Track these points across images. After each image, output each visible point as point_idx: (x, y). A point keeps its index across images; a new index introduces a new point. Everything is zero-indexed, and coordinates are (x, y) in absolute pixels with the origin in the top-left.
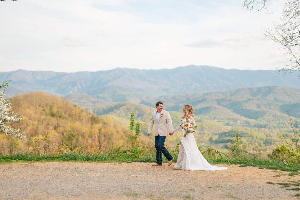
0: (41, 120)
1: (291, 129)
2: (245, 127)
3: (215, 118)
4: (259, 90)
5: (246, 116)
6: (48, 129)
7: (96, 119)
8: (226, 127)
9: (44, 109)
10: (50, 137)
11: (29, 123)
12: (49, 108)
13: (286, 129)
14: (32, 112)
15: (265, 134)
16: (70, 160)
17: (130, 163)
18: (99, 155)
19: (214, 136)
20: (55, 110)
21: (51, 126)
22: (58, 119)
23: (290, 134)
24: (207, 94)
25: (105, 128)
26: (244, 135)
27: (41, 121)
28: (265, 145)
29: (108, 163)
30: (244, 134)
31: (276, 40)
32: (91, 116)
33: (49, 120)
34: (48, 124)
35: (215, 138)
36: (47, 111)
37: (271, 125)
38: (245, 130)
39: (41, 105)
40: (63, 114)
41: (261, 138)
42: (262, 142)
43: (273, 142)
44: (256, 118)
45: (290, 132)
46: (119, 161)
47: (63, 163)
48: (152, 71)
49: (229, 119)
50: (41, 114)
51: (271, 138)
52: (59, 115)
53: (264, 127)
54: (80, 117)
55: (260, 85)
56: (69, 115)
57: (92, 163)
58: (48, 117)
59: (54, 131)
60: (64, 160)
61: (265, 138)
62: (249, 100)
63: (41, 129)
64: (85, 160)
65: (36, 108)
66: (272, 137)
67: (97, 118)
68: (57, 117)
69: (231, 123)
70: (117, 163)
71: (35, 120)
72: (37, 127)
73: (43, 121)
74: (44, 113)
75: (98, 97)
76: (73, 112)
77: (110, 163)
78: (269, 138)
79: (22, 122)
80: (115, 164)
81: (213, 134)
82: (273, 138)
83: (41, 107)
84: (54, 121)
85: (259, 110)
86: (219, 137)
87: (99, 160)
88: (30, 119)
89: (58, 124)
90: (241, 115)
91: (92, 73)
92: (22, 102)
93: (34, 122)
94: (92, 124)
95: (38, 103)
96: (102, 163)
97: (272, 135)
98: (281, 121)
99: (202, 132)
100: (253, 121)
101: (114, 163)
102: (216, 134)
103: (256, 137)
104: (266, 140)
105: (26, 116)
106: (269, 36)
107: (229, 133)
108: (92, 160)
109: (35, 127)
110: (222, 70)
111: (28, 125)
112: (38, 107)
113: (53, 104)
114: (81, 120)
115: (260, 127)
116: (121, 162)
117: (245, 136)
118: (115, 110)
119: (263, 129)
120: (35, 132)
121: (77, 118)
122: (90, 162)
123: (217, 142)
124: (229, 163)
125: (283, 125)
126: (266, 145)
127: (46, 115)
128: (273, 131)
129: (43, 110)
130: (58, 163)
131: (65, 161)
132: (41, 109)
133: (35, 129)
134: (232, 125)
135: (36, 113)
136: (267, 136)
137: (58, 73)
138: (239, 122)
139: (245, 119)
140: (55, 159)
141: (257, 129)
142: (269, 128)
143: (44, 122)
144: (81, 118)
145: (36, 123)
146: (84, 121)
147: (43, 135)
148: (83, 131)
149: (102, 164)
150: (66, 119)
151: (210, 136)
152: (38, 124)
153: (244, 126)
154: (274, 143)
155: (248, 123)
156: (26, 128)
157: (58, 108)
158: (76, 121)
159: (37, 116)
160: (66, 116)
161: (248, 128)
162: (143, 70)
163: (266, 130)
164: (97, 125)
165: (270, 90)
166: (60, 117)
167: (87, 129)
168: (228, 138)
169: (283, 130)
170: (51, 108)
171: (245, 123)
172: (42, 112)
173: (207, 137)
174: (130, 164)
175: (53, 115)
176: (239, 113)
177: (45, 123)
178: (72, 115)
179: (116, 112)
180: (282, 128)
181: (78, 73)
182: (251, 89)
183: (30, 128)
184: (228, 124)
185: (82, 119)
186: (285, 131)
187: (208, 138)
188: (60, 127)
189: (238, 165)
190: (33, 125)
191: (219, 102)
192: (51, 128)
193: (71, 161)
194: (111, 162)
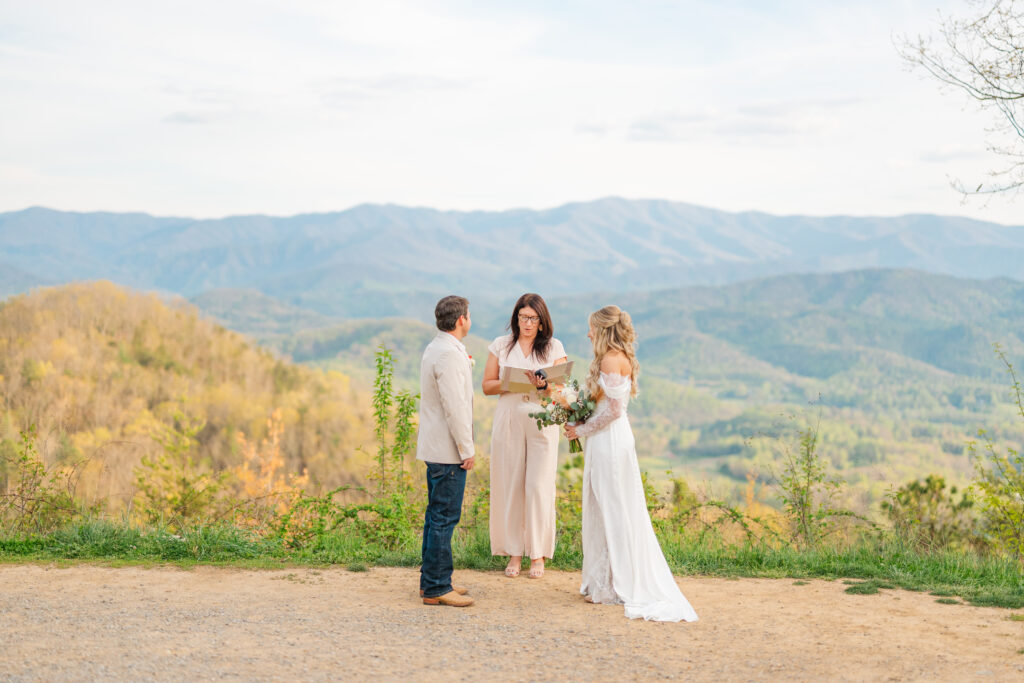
0: (105, 378)
1: (938, 411)
2: (789, 405)
3: (688, 374)
4: (837, 281)
5: (790, 369)
6: (125, 406)
7: (291, 375)
8: (726, 403)
9: (114, 339)
10: (134, 433)
11: (61, 387)
12: (130, 337)
13: (923, 411)
14: (73, 351)
15: (852, 427)
16: (98, 555)
17: (361, 569)
18: (229, 534)
19: (685, 434)
20: (151, 344)
21: (139, 396)
22: (160, 376)
23: (936, 427)
24: (663, 293)
25: (320, 405)
26: (785, 431)
27: (103, 382)
28: (852, 463)
29: (264, 572)
30: (783, 427)
31: (950, 79)
32: (273, 365)
33: (132, 376)
34: (127, 392)
35: (689, 439)
36: (126, 347)
37: (874, 398)
38: (787, 415)
39: (103, 325)
40: (179, 358)
41: (841, 439)
42: (844, 454)
43: (879, 455)
44: (824, 375)
45: (938, 420)
46: (314, 564)
47: (62, 572)
48: (478, 215)
49: (735, 377)
50: (105, 356)
51: (873, 441)
52: (165, 361)
53: (852, 404)
54: (235, 367)
55: (841, 264)
56: (200, 360)
57: (192, 571)
58: (127, 367)
59: (146, 413)
60: (68, 557)
61: (853, 439)
62: (803, 314)
63: (104, 406)
64: (164, 557)
65: (88, 336)
66: (876, 437)
67: (295, 370)
68: (157, 367)
69: (743, 388)
70: (301, 573)
71: (82, 378)
72: (91, 402)
73: (109, 382)
74: (115, 352)
75: (298, 302)
76: (214, 351)
77: (271, 574)
78: (866, 440)
79: (38, 383)
80: (291, 577)
81: (682, 428)
82: (881, 442)
83: (103, 333)
84: (147, 379)
85: (834, 347)
86: (702, 438)
87: (224, 558)
88: (67, 373)
89: (160, 390)
90: (776, 364)
91: (278, 222)
92: (39, 316)
93: (81, 384)
94: (277, 391)
95: (95, 320)
96: (239, 569)
97: (876, 430)
98: (908, 385)
99: (645, 420)
100: (812, 385)
101: (287, 572)
102: (691, 428)
103: (826, 437)
104: (857, 448)
105: (53, 363)
106: (922, 63)
107: (735, 422)
108: (194, 556)
109: (82, 401)
110: (715, 215)
111: (58, 394)
112: (93, 332)
113: (144, 322)
114: (239, 379)
115: (839, 403)
116: (324, 569)
117: (786, 435)
118: (355, 346)
119: (846, 411)
120: (85, 417)
121: (227, 369)
122: (181, 568)
123: (694, 454)
124: (799, 573)
125: (915, 399)
126: (856, 465)
127: (122, 360)
128: (882, 416)
129: (112, 344)
130: (36, 570)
131: (76, 560)
132: (103, 339)
133: (83, 409)
134: (744, 398)
135: (86, 353)
136: (860, 434)
137: (161, 221)
138: (767, 386)
139: (787, 377)
140: (31, 551)
141: (826, 410)
142: (867, 408)
143: (114, 383)
144: (240, 372)
145: (86, 386)
146: (248, 381)
147: (110, 427)
148: (247, 416)
149: (237, 575)
150: (189, 373)
151: (670, 435)
152: (95, 390)
153: (785, 400)
154: (883, 459)
155: (799, 391)
156: (53, 402)
157: (162, 336)
158: (224, 380)
159: (91, 363)
160: (190, 364)
161: (799, 408)
162: (451, 214)
163: (858, 413)
164: (292, 393)
165: (872, 281)
166: (167, 368)
167: (259, 409)
168: (729, 441)
169: (914, 413)
170: (138, 335)
171: (786, 390)
172: (110, 349)
173: (660, 436)
174: (360, 575)
175: (145, 362)
176: (768, 359)
177: (118, 386)
178: (210, 361)
179: (357, 353)
180: (912, 407)
181: (233, 222)
182: (808, 279)
183: (64, 403)
184: (730, 395)
185: (244, 376)
186: (920, 418)
187: (665, 441)
188: (167, 399)
189: (840, 584)
190: (75, 393)
191: (703, 320)
192: (139, 403)
193: (100, 559)
194: (277, 568)
